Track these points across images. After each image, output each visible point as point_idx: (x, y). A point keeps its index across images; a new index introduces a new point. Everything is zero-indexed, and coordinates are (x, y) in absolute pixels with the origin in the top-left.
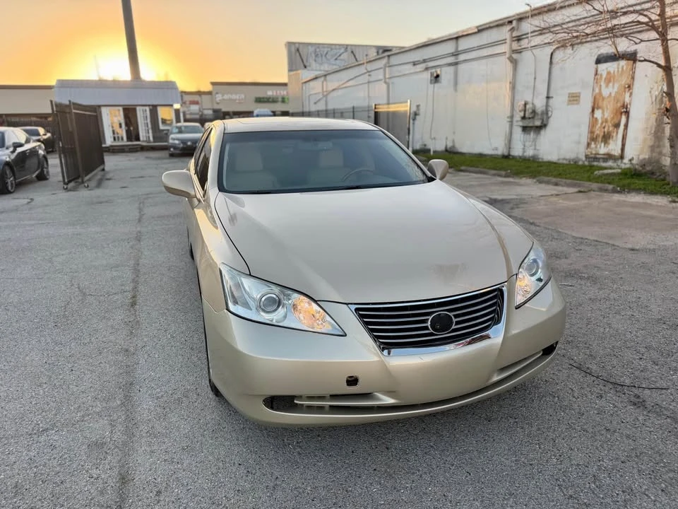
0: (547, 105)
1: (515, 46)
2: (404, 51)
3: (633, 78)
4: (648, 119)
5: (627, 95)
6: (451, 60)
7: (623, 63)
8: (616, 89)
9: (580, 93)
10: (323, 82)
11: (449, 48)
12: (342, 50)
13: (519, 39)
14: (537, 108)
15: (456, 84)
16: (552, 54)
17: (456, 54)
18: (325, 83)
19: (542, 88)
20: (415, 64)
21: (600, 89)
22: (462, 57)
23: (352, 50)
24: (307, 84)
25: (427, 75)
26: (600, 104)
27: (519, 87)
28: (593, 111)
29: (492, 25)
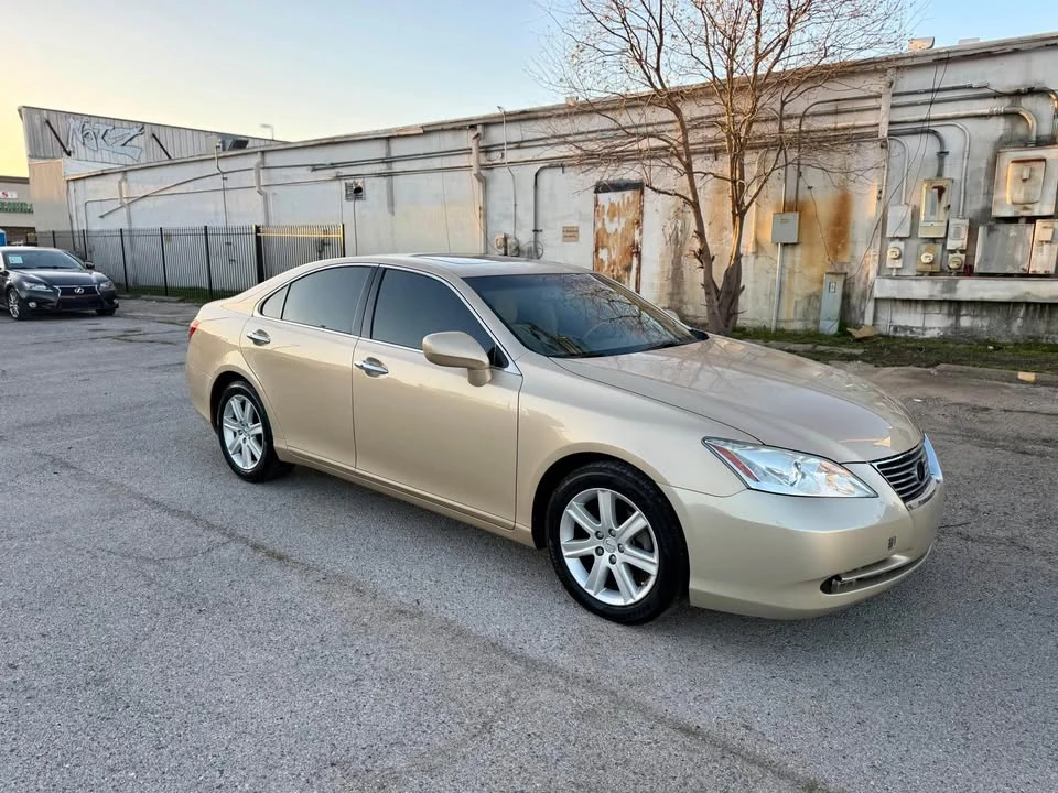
0: (536, 242)
1: (483, 160)
2: (288, 148)
3: (642, 213)
4: (663, 263)
5: (637, 232)
6: (381, 168)
7: (628, 194)
8: (623, 225)
9: (577, 227)
10: (120, 183)
11: (378, 150)
12: (136, 131)
13: (487, 150)
14: (521, 245)
15: (391, 203)
16: (536, 175)
17: (388, 161)
18: (123, 184)
19: (527, 219)
20: (315, 168)
21: (603, 224)
22: (397, 167)
23: (153, 133)
24: (81, 183)
25: (340, 187)
26: (605, 243)
27: (494, 215)
28: (597, 251)
29: (445, 127)
